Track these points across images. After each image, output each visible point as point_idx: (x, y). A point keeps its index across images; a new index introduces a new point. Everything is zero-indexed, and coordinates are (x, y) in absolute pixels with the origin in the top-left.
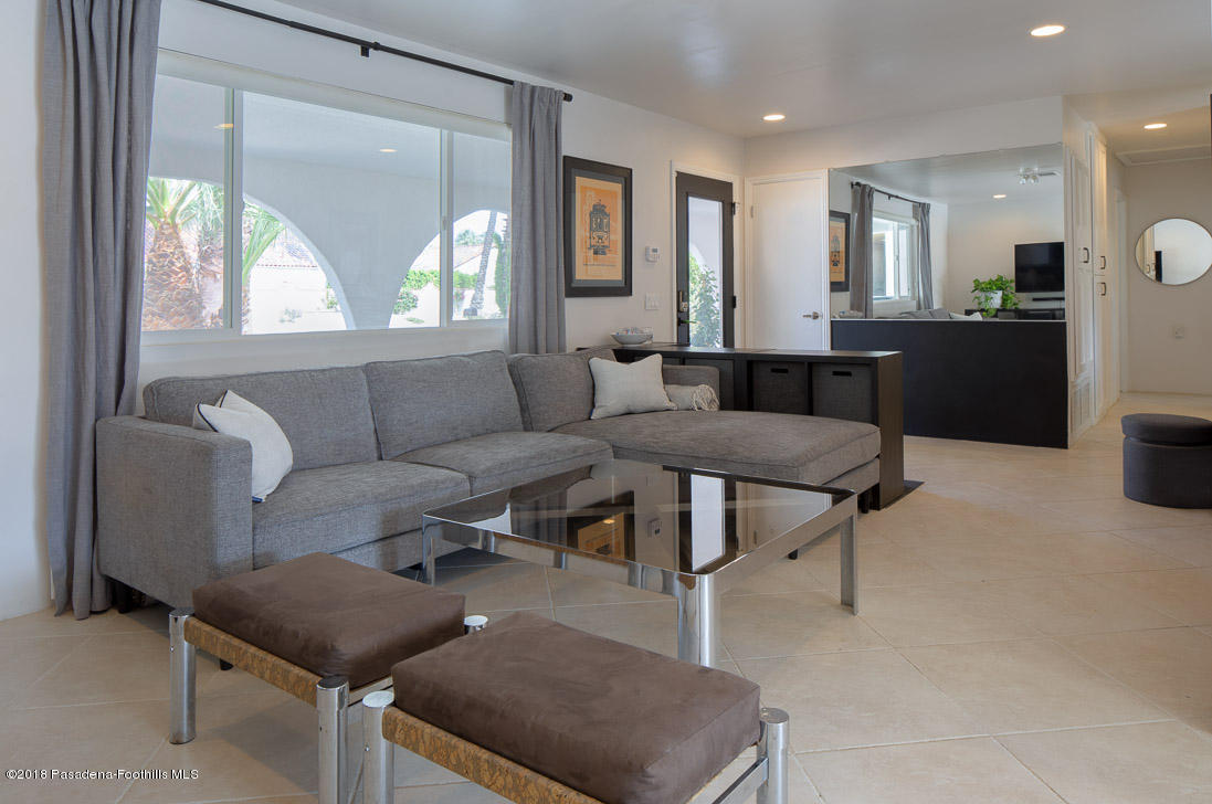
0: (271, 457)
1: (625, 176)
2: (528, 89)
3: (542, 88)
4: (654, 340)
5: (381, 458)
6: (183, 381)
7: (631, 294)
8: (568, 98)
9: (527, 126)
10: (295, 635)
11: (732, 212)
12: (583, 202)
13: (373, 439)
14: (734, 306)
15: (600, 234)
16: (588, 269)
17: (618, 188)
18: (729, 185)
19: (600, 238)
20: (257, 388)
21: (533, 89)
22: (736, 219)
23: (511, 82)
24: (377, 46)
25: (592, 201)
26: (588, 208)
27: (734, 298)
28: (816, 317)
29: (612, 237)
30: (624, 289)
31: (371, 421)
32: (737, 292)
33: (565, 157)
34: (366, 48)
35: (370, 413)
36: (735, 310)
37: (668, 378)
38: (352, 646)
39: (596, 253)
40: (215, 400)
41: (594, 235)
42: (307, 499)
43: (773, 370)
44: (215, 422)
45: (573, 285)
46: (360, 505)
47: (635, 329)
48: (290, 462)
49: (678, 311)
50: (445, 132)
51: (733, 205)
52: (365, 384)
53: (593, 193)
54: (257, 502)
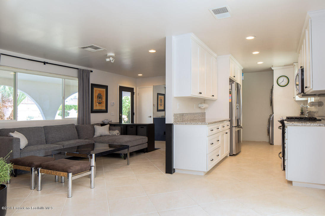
0: (23, 142)
1: (106, 87)
2: (82, 70)
3: (85, 70)
4: (112, 122)
5: (47, 144)
6: (5, 129)
7: (107, 112)
8: (92, 71)
9: (82, 78)
10: (27, 163)
11: (134, 94)
12: (96, 93)
13: (45, 141)
14: (134, 115)
15: (100, 99)
16: (96, 107)
17: (104, 90)
18: (133, 89)
19: (100, 100)
20: (20, 130)
21: (83, 70)
22: (135, 96)
23: (78, 69)
24: (47, 63)
25: (98, 93)
26: (97, 95)
27: (134, 113)
28: (150, 117)
29: (103, 100)
30: (106, 111)
31: (45, 137)
32: (135, 112)
33: (91, 84)
34: (45, 63)
35: (44, 135)
36: (134, 116)
37: (110, 129)
38: (36, 163)
39: (99, 104)
40: (13, 132)
41: (99, 100)
42: (31, 149)
43: (131, 127)
44: (13, 136)
45: (93, 110)
46: (41, 150)
47: (107, 120)
48: (27, 143)
49: (119, 116)
50: (63, 79)
51: (134, 93)
52: (43, 130)
53: (98, 91)
54: (21, 149)
